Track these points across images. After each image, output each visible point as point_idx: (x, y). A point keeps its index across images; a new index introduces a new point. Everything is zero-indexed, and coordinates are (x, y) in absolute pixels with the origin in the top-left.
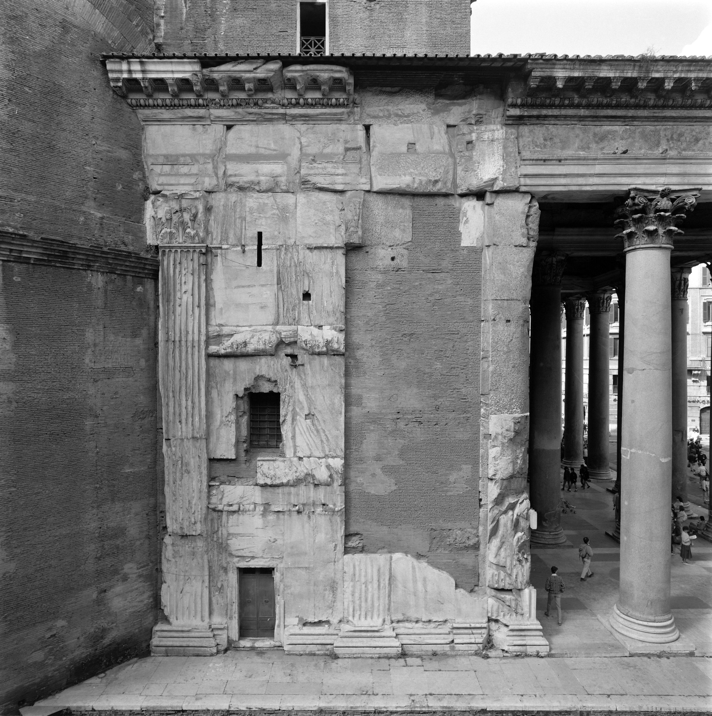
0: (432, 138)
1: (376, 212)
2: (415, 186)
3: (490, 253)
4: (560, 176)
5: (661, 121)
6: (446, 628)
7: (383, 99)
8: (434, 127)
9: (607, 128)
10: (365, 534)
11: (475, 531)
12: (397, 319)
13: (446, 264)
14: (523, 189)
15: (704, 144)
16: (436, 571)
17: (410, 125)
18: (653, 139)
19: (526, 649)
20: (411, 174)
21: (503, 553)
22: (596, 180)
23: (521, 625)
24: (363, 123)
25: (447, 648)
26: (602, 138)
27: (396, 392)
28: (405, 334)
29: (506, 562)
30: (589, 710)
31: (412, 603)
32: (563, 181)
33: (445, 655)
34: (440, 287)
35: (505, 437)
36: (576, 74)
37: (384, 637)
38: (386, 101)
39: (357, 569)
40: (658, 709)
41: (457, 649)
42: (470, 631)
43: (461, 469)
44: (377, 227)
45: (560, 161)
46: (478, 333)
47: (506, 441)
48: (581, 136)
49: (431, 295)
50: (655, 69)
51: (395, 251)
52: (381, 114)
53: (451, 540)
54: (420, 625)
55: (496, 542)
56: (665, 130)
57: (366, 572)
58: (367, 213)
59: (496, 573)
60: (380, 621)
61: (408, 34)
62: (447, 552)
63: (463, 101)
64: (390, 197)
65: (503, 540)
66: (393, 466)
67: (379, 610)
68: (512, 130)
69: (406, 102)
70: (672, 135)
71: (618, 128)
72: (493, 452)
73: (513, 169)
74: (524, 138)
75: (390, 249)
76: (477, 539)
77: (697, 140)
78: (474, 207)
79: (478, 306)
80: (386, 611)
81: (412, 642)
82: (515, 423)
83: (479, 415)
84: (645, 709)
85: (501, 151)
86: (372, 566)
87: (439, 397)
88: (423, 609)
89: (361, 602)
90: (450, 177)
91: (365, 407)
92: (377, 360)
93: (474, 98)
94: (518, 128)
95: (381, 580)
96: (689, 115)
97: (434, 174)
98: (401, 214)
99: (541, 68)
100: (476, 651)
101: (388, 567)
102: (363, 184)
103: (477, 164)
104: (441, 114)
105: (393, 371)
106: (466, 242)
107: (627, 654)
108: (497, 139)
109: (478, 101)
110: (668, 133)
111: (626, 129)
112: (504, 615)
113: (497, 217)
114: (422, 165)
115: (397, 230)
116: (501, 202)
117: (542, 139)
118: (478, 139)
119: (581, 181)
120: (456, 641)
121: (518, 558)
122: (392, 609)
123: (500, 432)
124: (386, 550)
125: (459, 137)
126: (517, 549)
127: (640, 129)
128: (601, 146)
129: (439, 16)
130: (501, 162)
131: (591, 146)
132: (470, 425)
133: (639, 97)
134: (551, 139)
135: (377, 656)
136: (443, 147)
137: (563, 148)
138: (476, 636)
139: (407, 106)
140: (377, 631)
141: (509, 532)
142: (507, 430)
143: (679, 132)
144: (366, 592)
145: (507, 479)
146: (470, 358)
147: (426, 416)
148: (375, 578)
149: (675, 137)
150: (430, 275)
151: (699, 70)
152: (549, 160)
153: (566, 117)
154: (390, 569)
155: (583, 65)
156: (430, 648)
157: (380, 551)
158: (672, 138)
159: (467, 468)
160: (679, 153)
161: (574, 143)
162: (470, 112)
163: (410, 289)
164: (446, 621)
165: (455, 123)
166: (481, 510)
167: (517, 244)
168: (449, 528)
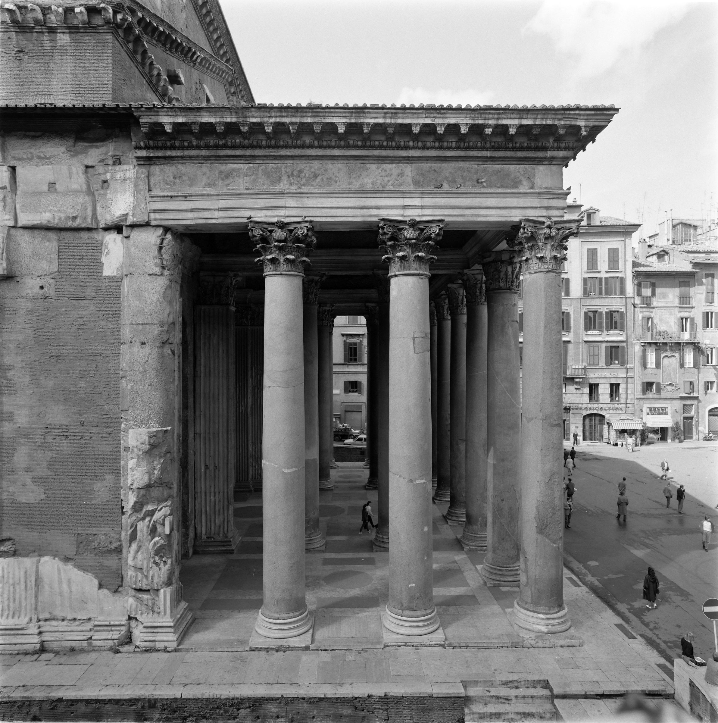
0: (70, 178)
1: (23, 245)
2: (56, 222)
3: (128, 281)
4: (186, 210)
5: (281, 160)
6: (89, 626)
7: (27, 143)
8: (73, 168)
9: (232, 166)
10: (17, 539)
11: (118, 536)
12: (45, 342)
13: (88, 292)
14: (153, 223)
15: (322, 180)
16: (80, 573)
17: (50, 167)
18: (275, 176)
19: (155, 645)
20: (50, 211)
21: (140, 556)
22: (221, 214)
23: (154, 622)
24: (8, 165)
25: (85, 644)
26: (228, 175)
27: (44, 409)
28: (52, 356)
29: (142, 565)
30: (157, 697)
31: (58, 602)
32: (190, 215)
33: (82, 651)
34: (84, 313)
35: (140, 450)
36: (180, 120)
37: (26, 635)
38: (29, 144)
39: (6, 571)
40: (219, 696)
41: (94, 645)
42: (109, 628)
43: (104, 479)
44: (26, 259)
45: (186, 197)
46: (118, 355)
47: (141, 453)
48: (208, 173)
49: (76, 320)
50: (250, 114)
51: (43, 280)
52: (25, 157)
53: (95, 544)
54: (65, 623)
55: (134, 546)
56: (286, 167)
57: (14, 574)
58: (15, 247)
59: (134, 574)
60: (27, 619)
61: (54, 82)
62: (92, 555)
63: (102, 144)
64: (36, 232)
65: (140, 544)
66: (42, 477)
67: (26, 610)
68: (144, 170)
69: (47, 145)
70: (292, 172)
71: (242, 166)
72: (132, 463)
73: (143, 206)
74: (155, 177)
75: (38, 279)
76: (119, 543)
77: (316, 176)
78: (115, 240)
79: (119, 330)
80: (33, 611)
81: (53, 639)
82: (149, 437)
83: (119, 430)
84: (207, 696)
85: (132, 189)
86: (19, 568)
87: (84, 413)
88: (68, 609)
89: (9, 602)
90: (89, 213)
91: (16, 423)
92: (27, 379)
93: (110, 141)
94: (150, 167)
95: (28, 582)
96: (303, 154)
97: (72, 211)
98: (48, 247)
99: (148, 115)
100: (111, 647)
101: (34, 569)
102: (7, 220)
103: (110, 202)
104: (80, 156)
105: (42, 390)
106: (107, 272)
107: (248, 649)
108: (129, 178)
109: (113, 144)
110: (289, 170)
111: (250, 167)
112: (142, 614)
113: (132, 249)
114: (61, 203)
115: (44, 261)
116: (136, 234)
117: (172, 177)
118: (112, 178)
119: (207, 214)
120: (93, 638)
121: (154, 561)
122: (39, 608)
123: (135, 445)
124: (36, 554)
125: (95, 176)
126: (153, 553)
127: (263, 167)
128: (226, 183)
129: (82, 65)
130: (132, 199)
131: (217, 183)
132: (112, 438)
133: (251, 138)
134: (180, 177)
135: (17, 652)
136: (81, 186)
137: (191, 185)
138: (114, 633)
139: (48, 149)
140: (21, 629)
141: (145, 537)
142: (142, 443)
143: (298, 169)
144: (14, 593)
145: (143, 488)
146: (112, 377)
147: (72, 430)
148: (23, 580)
149: (295, 173)
150: (75, 302)
151: (291, 116)
152: (175, 196)
153: (190, 157)
154: (37, 572)
155: (184, 112)
156: (69, 644)
157: (31, 554)
158: (292, 174)
159: (109, 478)
160: (299, 188)
161: (202, 180)
162: (107, 153)
163: (57, 315)
164: (90, 619)
165: (93, 164)
166: (123, 517)
167: (151, 273)
168: (94, 533)
